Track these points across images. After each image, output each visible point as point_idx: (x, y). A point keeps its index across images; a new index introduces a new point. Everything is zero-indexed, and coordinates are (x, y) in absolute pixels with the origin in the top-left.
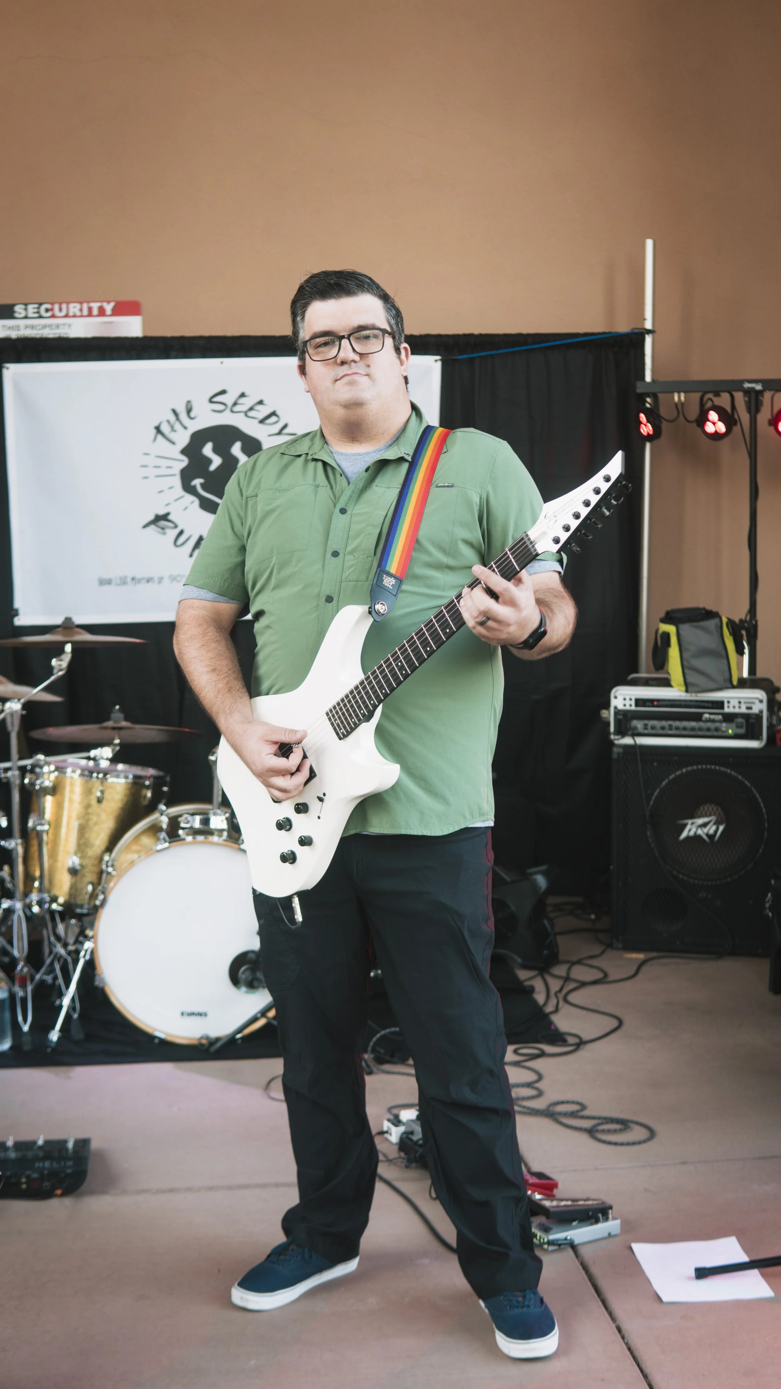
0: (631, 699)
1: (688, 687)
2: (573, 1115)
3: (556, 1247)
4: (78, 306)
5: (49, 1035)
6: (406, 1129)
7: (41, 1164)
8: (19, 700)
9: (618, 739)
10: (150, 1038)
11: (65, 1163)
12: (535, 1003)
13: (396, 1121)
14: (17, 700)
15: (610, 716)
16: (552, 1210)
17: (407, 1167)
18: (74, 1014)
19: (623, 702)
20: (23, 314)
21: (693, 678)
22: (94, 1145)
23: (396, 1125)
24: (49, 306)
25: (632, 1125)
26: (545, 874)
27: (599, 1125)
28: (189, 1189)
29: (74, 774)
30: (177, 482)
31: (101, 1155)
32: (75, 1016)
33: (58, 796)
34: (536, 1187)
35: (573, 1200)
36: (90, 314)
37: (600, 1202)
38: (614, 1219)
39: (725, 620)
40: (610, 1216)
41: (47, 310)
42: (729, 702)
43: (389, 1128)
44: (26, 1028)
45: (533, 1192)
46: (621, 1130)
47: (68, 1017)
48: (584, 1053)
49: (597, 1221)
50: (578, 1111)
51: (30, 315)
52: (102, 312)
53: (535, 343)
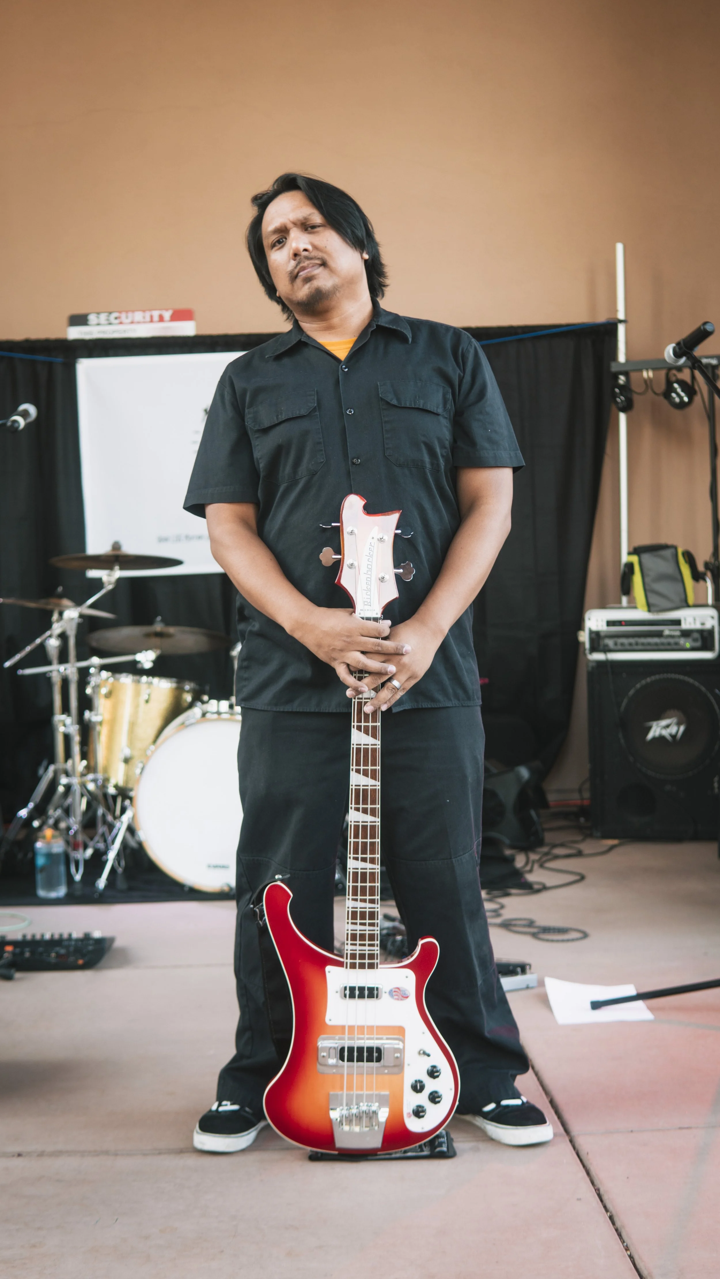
0: (602, 621)
1: (650, 607)
2: (523, 926)
4: (141, 314)
5: (97, 883)
7: (68, 943)
9: (591, 656)
10: (181, 886)
11: (87, 942)
12: (513, 866)
15: (585, 636)
18: (117, 868)
19: (596, 624)
20: (96, 322)
21: (654, 599)
24: (117, 314)
25: (568, 931)
26: (528, 767)
27: (542, 931)
29: (127, 679)
32: (120, 870)
33: (113, 699)
36: (152, 321)
38: (532, 974)
39: (680, 551)
40: (529, 972)
41: (116, 318)
42: (685, 619)
44: (78, 877)
46: (559, 934)
47: (114, 869)
48: (546, 894)
49: (516, 975)
50: (527, 924)
51: (102, 322)
52: (161, 319)
53: (524, 333)
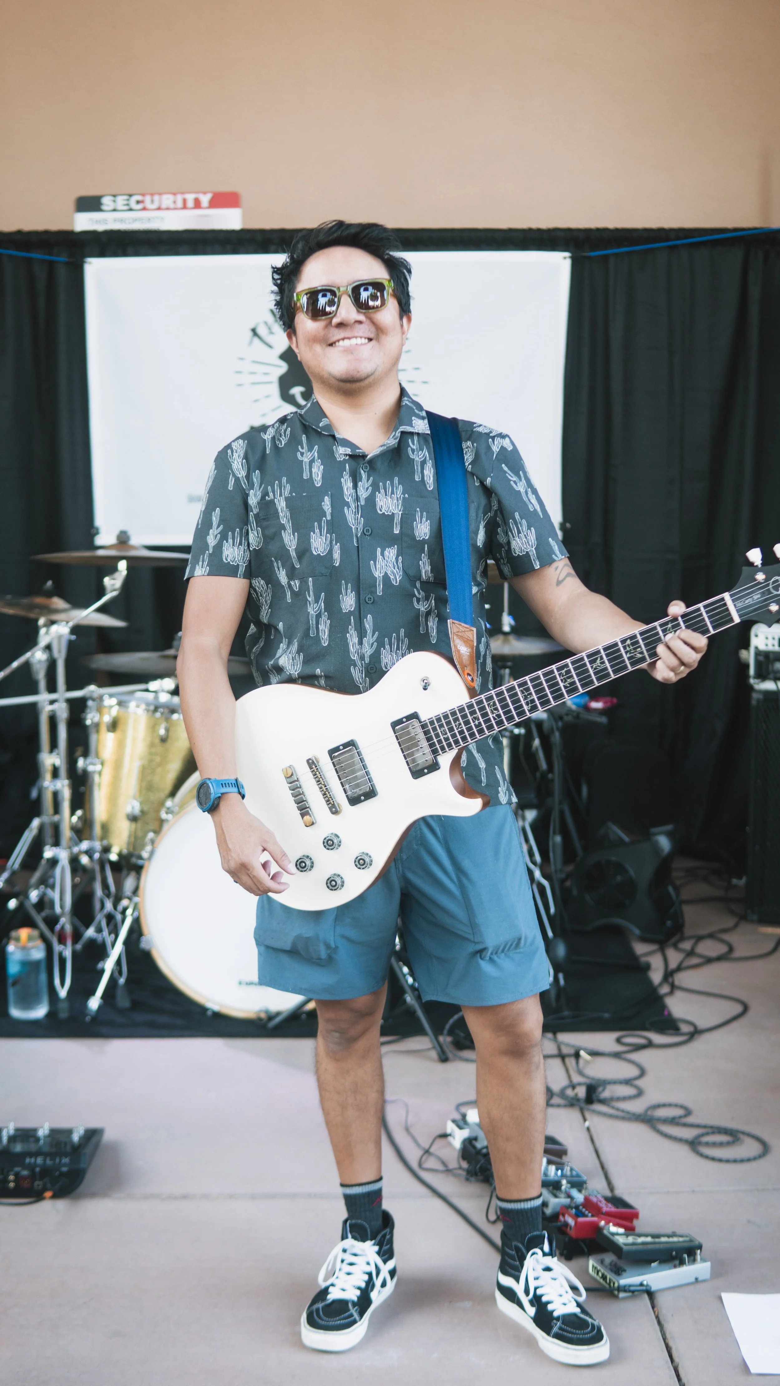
0: (774, 639)
2: (673, 1121)
3: (630, 1294)
4: (171, 197)
5: (89, 1002)
6: (470, 1132)
7: (33, 1160)
8: (67, 622)
9: (758, 684)
10: (203, 1009)
11: (60, 1161)
12: (649, 982)
13: (462, 1123)
14: (65, 623)
15: (749, 657)
16: (625, 1248)
17: (467, 1179)
18: (119, 979)
19: (764, 641)
20: (111, 208)
22: (108, 1136)
23: (460, 1128)
24: (139, 198)
25: (741, 1136)
26: (670, 835)
27: (703, 1135)
28: (206, 1197)
29: (138, 709)
30: (275, 389)
31: (115, 1148)
32: (122, 981)
33: (118, 732)
34: (610, 1217)
35: (654, 1236)
36: (185, 207)
37: (687, 1239)
38: (703, 1260)
40: (698, 1257)
41: (138, 202)
43: (453, 1131)
44: (63, 993)
45: (607, 1223)
46: (728, 1144)
47: (113, 981)
48: (700, 1044)
49: (682, 1263)
50: (680, 1117)
51: (120, 207)
52: (197, 204)
53: (678, 238)
